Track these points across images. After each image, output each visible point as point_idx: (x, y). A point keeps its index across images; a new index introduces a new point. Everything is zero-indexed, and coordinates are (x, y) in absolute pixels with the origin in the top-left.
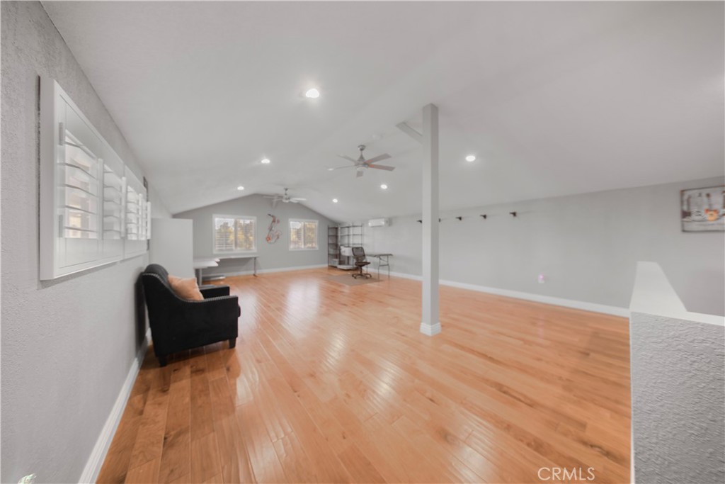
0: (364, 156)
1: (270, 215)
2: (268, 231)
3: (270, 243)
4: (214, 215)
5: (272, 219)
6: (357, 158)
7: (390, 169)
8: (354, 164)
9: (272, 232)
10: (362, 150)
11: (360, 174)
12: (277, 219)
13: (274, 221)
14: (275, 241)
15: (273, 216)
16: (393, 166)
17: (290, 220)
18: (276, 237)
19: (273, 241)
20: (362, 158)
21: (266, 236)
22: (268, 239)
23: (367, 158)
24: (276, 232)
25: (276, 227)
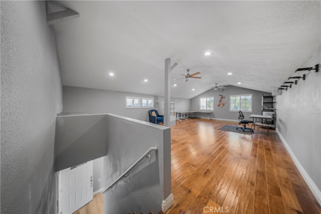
0: (189, 73)
1: (220, 95)
2: (219, 102)
3: (220, 107)
4: (200, 98)
5: (221, 97)
6: (186, 75)
7: (200, 78)
8: (185, 77)
9: (220, 103)
10: (188, 71)
11: (187, 81)
12: (223, 97)
13: (222, 98)
14: (222, 107)
15: (221, 96)
16: (201, 77)
17: (230, 96)
18: (222, 105)
19: (221, 106)
20: (188, 74)
21: (218, 104)
22: (219, 105)
23: (190, 74)
24: (223, 103)
25: (223, 100)
